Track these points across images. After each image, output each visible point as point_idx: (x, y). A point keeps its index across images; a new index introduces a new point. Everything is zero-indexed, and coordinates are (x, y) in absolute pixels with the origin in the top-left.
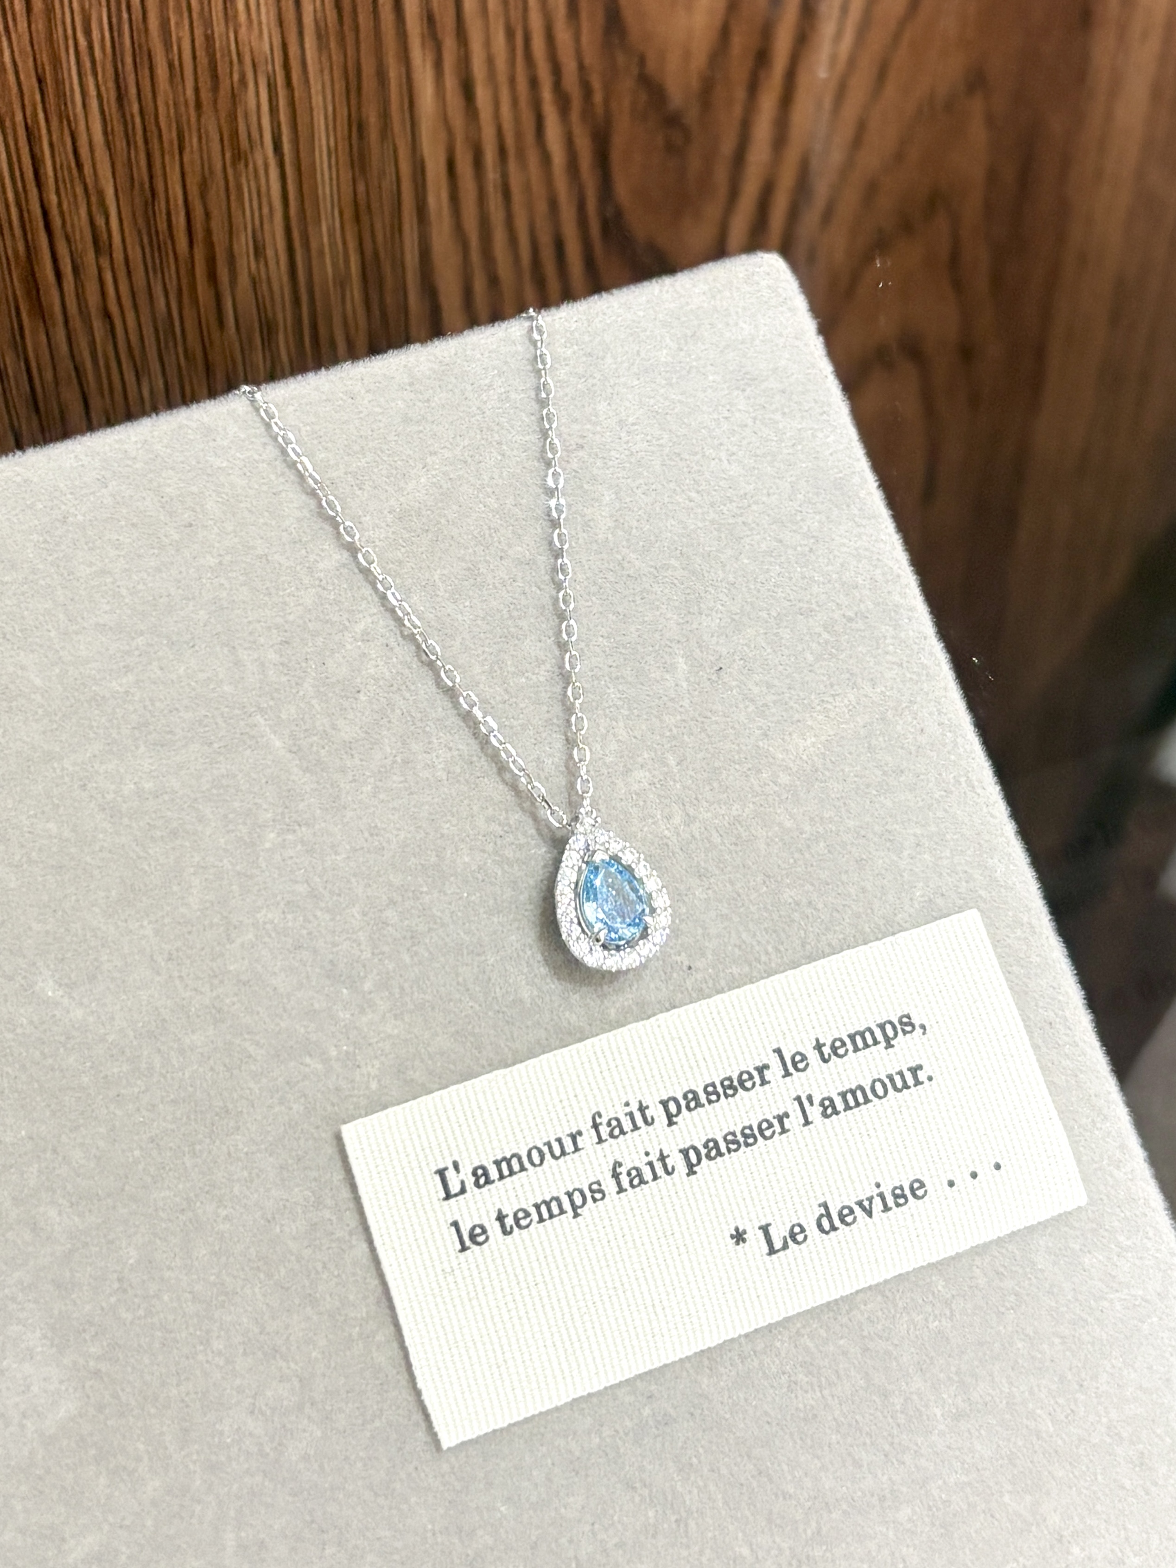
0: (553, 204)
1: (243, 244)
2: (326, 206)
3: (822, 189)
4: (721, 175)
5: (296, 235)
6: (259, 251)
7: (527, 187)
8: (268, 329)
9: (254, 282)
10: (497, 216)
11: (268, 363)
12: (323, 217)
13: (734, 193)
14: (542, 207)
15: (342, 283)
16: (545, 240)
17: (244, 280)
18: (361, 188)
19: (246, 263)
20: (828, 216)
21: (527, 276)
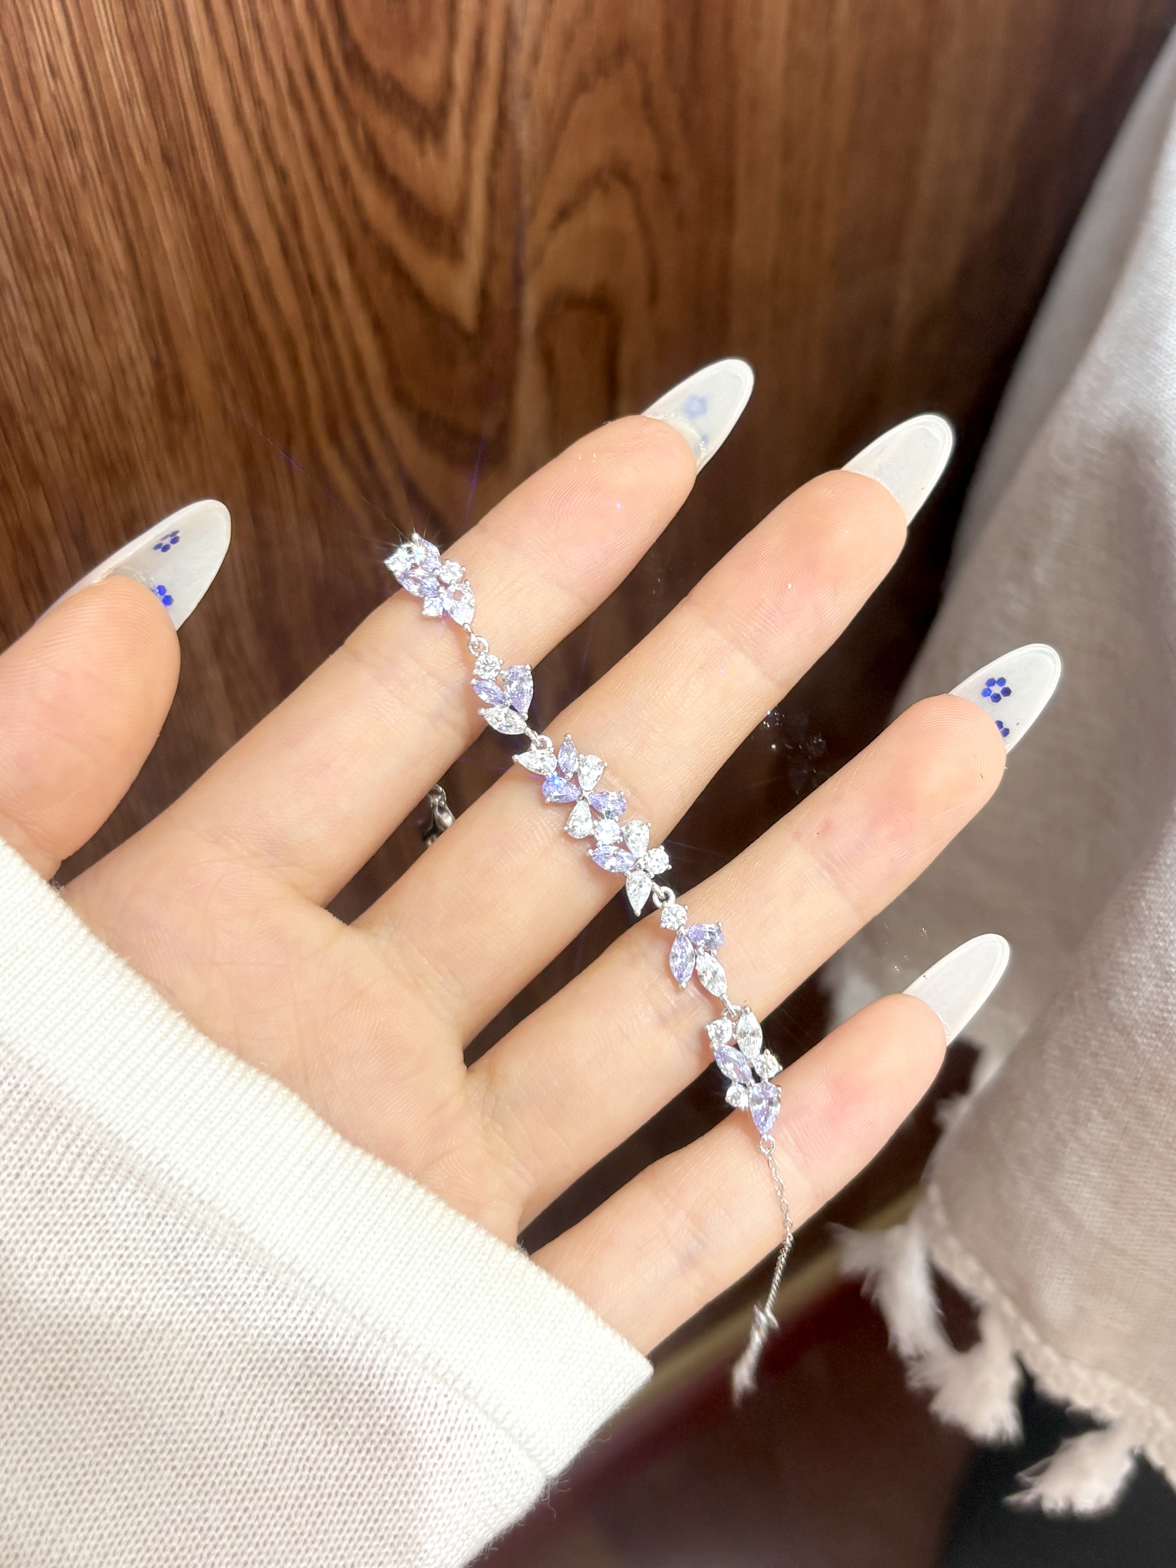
0: (299, 39)
1: (40, 66)
2: (105, 36)
3: (526, 34)
4: (439, 20)
5: (84, 58)
6: (55, 73)
7: (275, 24)
8: (74, 139)
9: (53, 97)
10: (253, 48)
11: (79, 169)
12: (105, 46)
13: (452, 35)
14: (289, 41)
15: (129, 100)
16: (297, 68)
17: (46, 98)
18: (133, 22)
19: (45, 83)
20: (535, 58)
21: (287, 99)
